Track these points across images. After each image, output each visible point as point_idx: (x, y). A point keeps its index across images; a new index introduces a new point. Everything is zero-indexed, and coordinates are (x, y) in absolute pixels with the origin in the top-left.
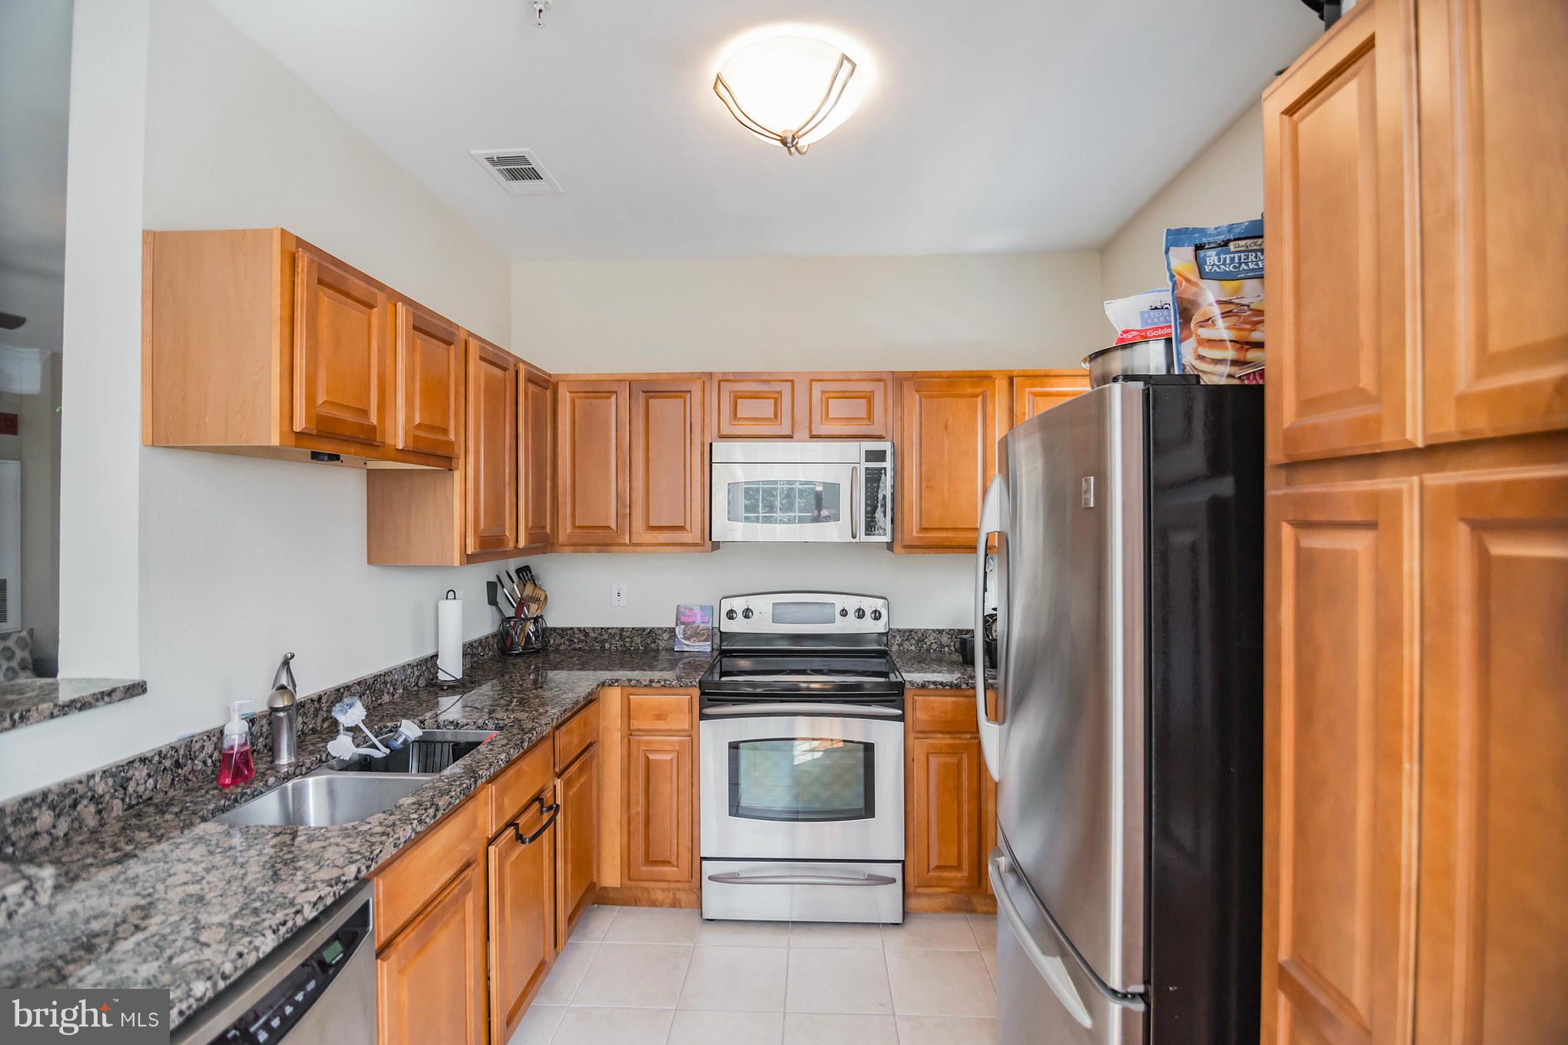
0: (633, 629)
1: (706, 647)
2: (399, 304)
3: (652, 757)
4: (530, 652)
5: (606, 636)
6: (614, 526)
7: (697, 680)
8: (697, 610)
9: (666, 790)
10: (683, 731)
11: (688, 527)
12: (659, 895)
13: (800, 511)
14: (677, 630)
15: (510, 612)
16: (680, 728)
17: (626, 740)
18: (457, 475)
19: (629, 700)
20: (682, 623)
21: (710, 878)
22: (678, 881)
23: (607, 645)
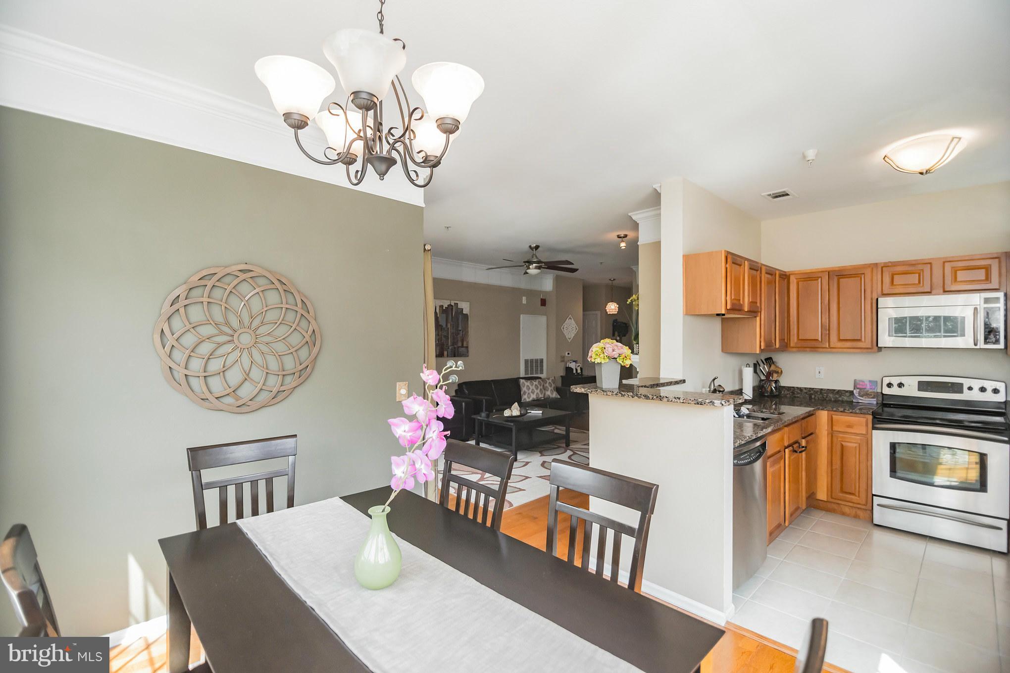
0: (828, 389)
1: (874, 401)
2: (746, 262)
3: (843, 443)
4: (772, 396)
5: (812, 392)
6: (820, 339)
7: (871, 411)
8: (868, 383)
9: (852, 460)
10: (862, 434)
11: (863, 339)
12: (847, 510)
13: (944, 333)
14: (855, 391)
15: (763, 378)
16: (861, 432)
17: (830, 435)
18: (758, 319)
19: (832, 418)
20: (858, 388)
21: (878, 505)
22: (859, 504)
23: (813, 396)
